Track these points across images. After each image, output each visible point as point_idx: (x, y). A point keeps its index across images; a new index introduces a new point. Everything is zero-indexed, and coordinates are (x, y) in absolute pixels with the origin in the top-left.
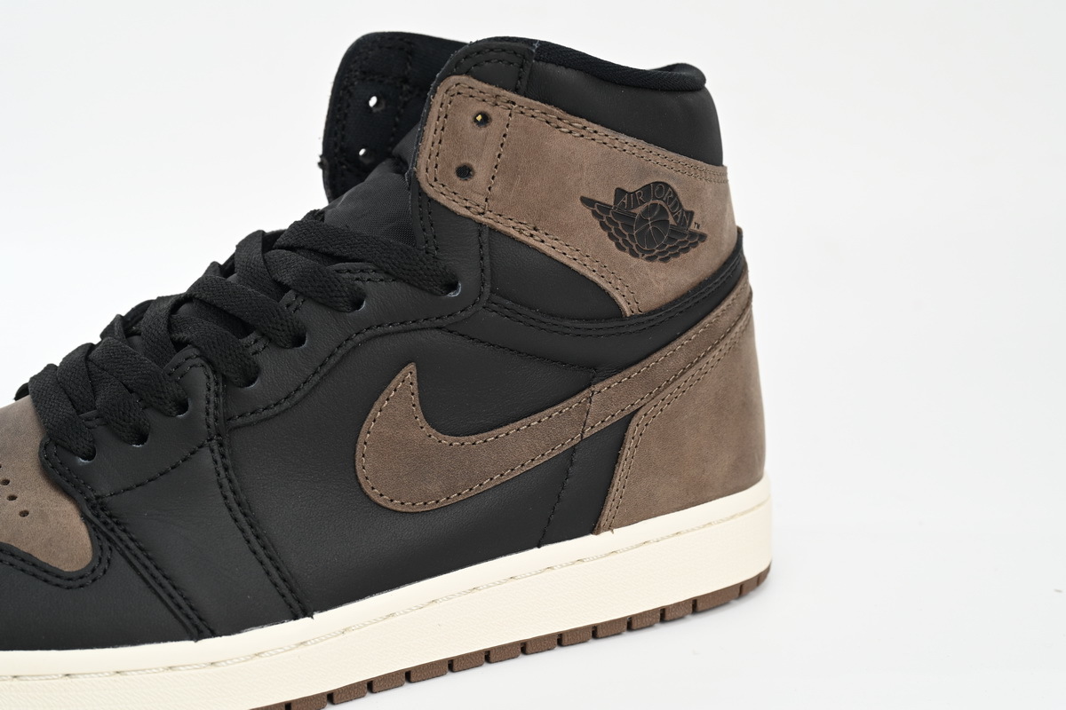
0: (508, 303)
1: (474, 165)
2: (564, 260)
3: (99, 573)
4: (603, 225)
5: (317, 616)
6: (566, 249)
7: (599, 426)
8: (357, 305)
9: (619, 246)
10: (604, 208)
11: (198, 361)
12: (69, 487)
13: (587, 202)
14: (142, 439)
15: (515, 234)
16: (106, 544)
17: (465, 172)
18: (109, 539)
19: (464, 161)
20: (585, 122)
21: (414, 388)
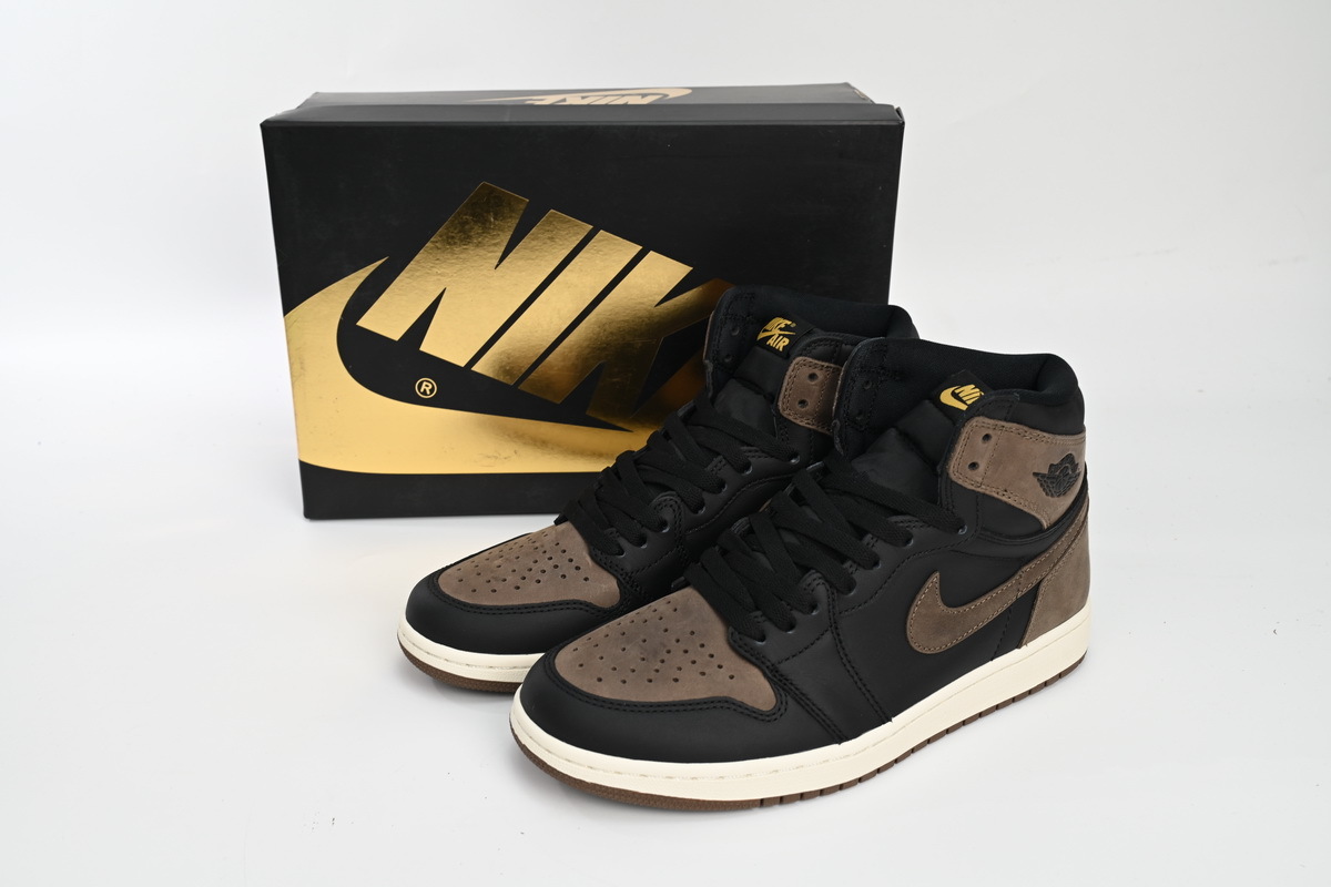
0: (989, 533)
1: (979, 462)
2: (1020, 507)
3: (782, 710)
4: (1041, 485)
5: (893, 719)
6: (1022, 501)
7: (1025, 590)
8: (908, 541)
9: (1047, 494)
10: (1043, 476)
11: (821, 581)
12: (754, 660)
13: (1035, 474)
14: (792, 627)
15: (996, 495)
16: (782, 692)
17: (974, 466)
18: (784, 689)
19: (974, 461)
20: (1039, 432)
21: (937, 585)
